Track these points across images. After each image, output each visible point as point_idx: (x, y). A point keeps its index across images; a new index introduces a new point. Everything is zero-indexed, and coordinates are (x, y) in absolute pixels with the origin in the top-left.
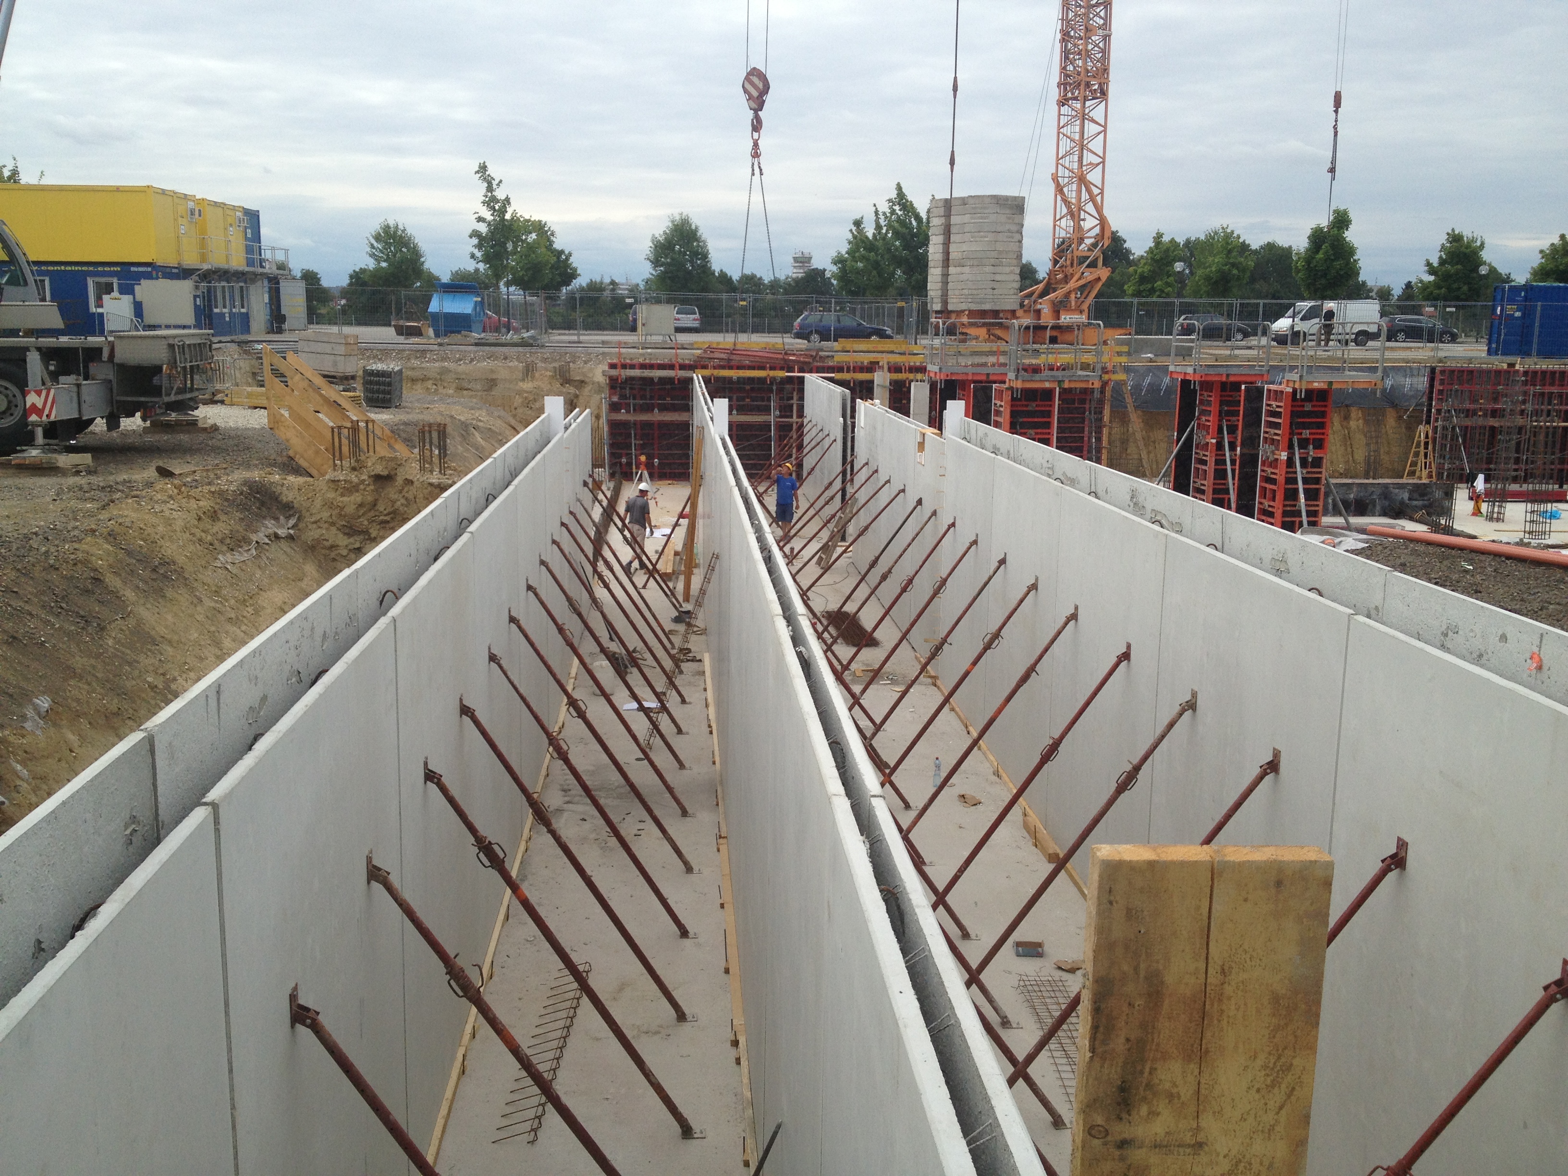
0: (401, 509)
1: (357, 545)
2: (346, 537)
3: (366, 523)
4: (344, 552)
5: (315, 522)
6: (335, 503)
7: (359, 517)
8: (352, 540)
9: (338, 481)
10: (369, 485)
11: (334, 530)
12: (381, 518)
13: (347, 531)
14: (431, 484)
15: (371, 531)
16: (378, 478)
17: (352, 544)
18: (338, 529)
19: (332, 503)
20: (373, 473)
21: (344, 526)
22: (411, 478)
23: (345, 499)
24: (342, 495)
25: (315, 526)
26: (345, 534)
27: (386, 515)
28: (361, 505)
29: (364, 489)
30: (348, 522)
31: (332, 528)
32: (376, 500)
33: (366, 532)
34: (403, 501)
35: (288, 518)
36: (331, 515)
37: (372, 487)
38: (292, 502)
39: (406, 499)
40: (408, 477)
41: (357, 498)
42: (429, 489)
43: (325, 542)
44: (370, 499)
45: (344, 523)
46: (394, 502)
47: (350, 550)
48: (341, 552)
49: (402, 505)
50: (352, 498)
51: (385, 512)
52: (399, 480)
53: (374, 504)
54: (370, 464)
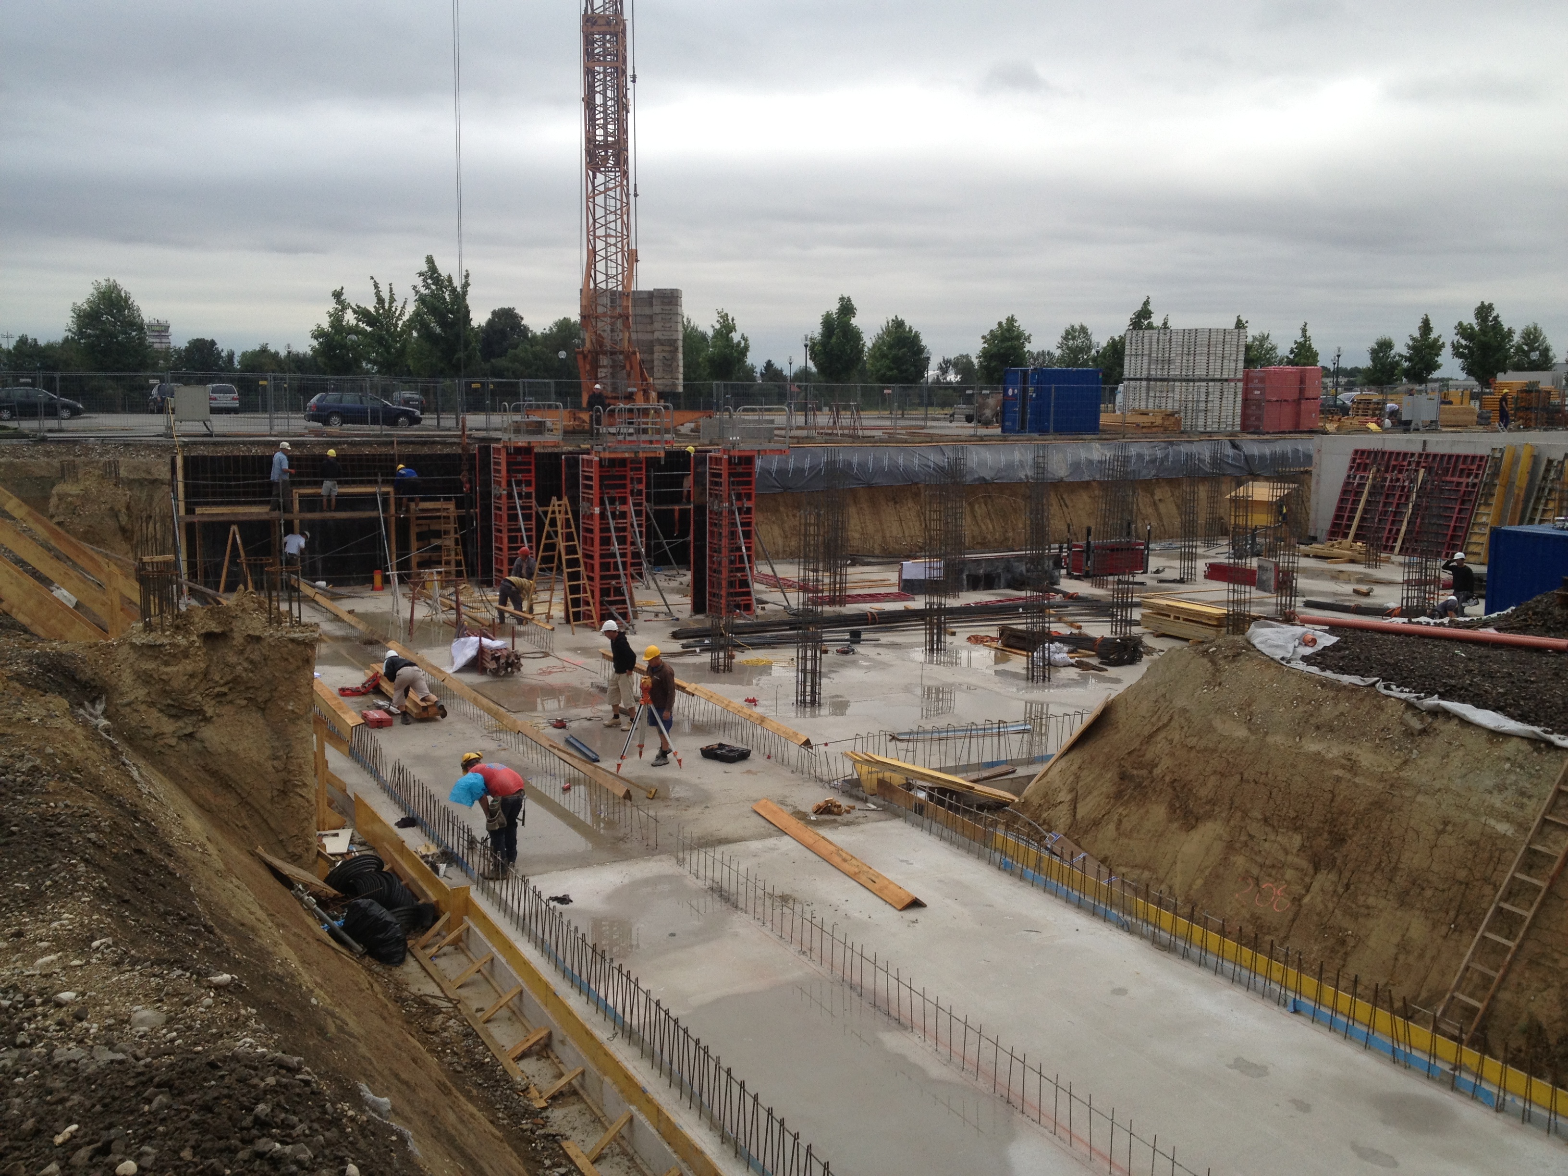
0: (244, 675)
1: (190, 730)
2: (171, 720)
3: (199, 698)
4: (173, 742)
5: (129, 704)
6: (156, 676)
7: (190, 691)
8: (180, 724)
9: (161, 645)
10: (199, 648)
11: (155, 713)
12: (217, 689)
13: (174, 712)
14: (293, 640)
15: (206, 708)
16: (209, 637)
17: (181, 728)
18: (161, 711)
19: (151, 676)
20: (203, 631)
21: (169, 705)
22: (257, 633)
23: (168, 669)
24: (166, 664)
25: (128, 709)
26: (171, 716)
27: (222, 686)
28: (192, 676)
29: (196, 654)
30: (173, 700)
31: (152, 710)
32: (208, 666)
33: (200, 711)
34: (246, 665)
35: (93, 702)
36: (149, 693)
37: (204, 650)
38: (94, 680)
39: (252, 662)
40: (250, 632)
41: (188, 666)
42: (290, 646)
43: (146, 731)
44: (203, 665)
45: (169, 701)
46: (232, 667)
47: (179, 738)
48: (166, 741)
49: (245, 670)
50: (179, 668)
51: (222, 682)
52: (238, 639)
53: (206, 674)
54: (197, 620)
